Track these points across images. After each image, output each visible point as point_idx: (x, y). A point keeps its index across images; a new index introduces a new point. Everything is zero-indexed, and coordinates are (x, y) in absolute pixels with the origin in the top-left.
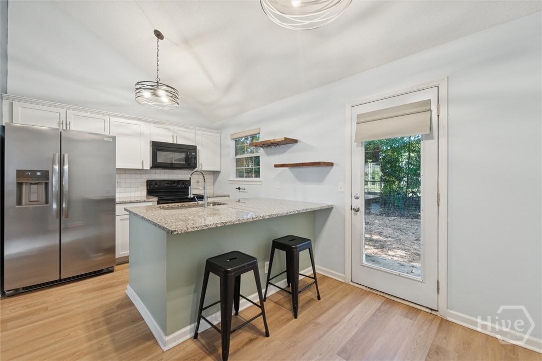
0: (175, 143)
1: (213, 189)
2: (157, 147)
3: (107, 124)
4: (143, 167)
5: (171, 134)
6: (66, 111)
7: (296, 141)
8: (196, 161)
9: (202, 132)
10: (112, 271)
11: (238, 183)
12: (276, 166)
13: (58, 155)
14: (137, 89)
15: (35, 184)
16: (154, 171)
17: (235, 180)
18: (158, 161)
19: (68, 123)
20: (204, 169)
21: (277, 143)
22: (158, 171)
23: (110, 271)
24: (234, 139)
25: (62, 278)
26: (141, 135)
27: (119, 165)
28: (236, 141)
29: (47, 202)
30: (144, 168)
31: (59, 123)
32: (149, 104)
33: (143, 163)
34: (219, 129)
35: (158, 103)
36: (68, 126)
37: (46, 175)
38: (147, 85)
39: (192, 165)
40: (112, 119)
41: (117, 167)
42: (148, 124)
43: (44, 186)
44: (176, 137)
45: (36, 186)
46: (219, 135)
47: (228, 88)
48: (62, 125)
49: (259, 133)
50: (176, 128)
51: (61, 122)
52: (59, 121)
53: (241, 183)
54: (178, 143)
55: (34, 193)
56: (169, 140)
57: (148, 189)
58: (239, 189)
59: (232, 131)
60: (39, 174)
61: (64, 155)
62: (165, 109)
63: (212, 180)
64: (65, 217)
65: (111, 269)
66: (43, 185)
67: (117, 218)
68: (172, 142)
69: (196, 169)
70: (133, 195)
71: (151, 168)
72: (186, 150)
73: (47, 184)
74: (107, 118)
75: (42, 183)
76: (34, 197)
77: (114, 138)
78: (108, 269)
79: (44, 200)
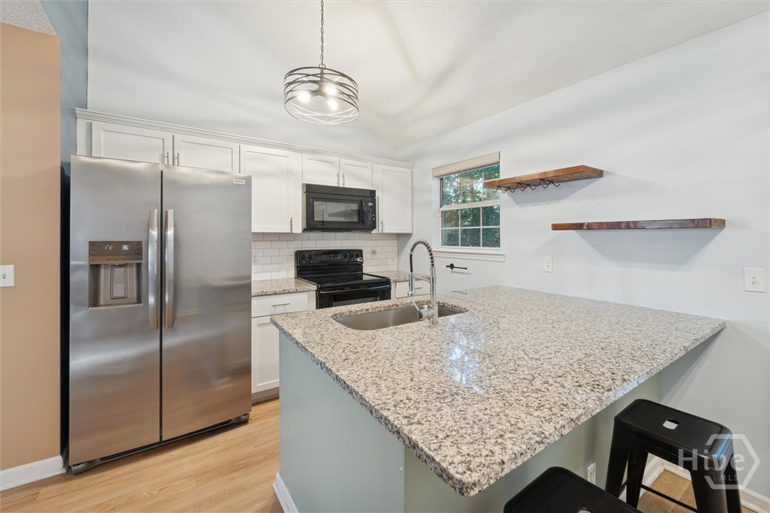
0: (341, 186)
1: (398, 264)
2: (314, 194)
3: (236, 157)
4: (291, 230)
5: (335, 171)
6: (173, 136)
7: (599, 174)
8: (375, 217)
9: (383, 167)
10: (245, 422)
11: (449, 255)
12: (556, 227)
13: (156, 212)
14: (289, 84)
15: (120, 266)
16: (307, 234)
17: (441, 250)
18: (315, 219)
19: (176, 156)
20: (386, 230)
21: (550, 179)
22: (313, 235)
23: (241, 422)
24: (438, 177)
25: (163, 440)
26: (288, 173)
27: (256, 228)
28: (442, 179)
29: (139, 300)
30: (294, 232)
31: (163, 157)
32: (306, 115)
33: (291, 222)
34: (409, 161)
35: (319, 114)
36: (176, 160)
37: (137, 250)
38: (308, 75)
39: (369, 222)
40: (244, 148)
41: (253, 231)
42: (299, 155)
43: (134, 269)
44: (343, 177)
45: (122, 269)
46: (409, 171)
47: (442, 78)
48: (166, 159)
49: (499, 163)
50: (344, 161)
51: (166, 155)
52: (162, 153)
53: (455, 256)
54: (346, 186)
55: (118, 282)
56: (331, 182)
57: (297, 267)
58: (452, 266)
59: (436, 162)
60: (125, 248)
61: (167, 212)
62: (331, 123)
63: (395, 249)
64: (168, 327)
65: (244, 417)
66: (133, 267)
67: (254, 322)
68: (336, 185)
69: (374, 231)
70: (274, 276)
71: (305, 230)
72: (359, 199)
73: (139, 265)
74: (235, 146)
75: (131, 265)
76: (119, 291)
77: (248, 180)
78: (238, 418)
79: (135, 295)
